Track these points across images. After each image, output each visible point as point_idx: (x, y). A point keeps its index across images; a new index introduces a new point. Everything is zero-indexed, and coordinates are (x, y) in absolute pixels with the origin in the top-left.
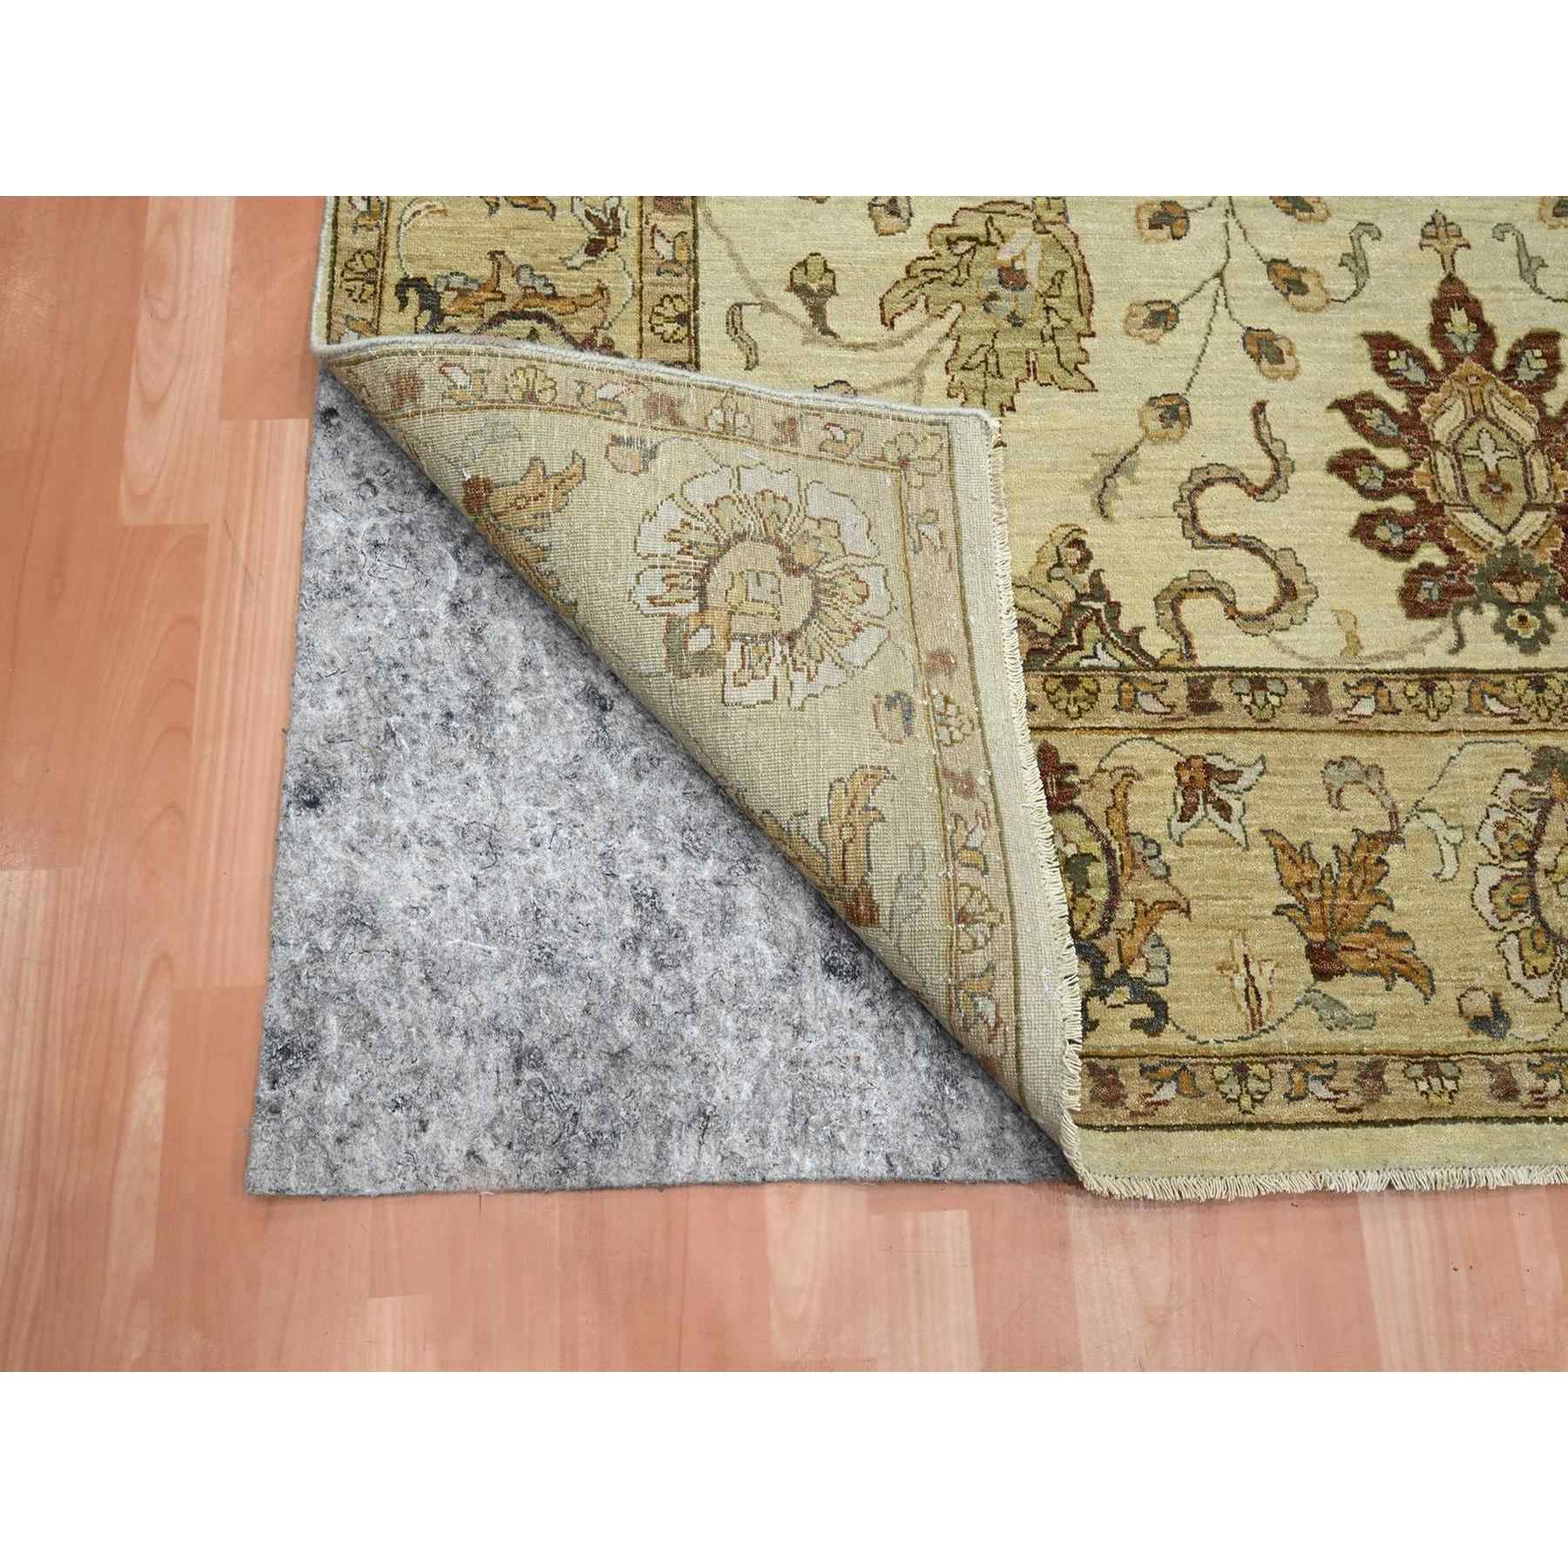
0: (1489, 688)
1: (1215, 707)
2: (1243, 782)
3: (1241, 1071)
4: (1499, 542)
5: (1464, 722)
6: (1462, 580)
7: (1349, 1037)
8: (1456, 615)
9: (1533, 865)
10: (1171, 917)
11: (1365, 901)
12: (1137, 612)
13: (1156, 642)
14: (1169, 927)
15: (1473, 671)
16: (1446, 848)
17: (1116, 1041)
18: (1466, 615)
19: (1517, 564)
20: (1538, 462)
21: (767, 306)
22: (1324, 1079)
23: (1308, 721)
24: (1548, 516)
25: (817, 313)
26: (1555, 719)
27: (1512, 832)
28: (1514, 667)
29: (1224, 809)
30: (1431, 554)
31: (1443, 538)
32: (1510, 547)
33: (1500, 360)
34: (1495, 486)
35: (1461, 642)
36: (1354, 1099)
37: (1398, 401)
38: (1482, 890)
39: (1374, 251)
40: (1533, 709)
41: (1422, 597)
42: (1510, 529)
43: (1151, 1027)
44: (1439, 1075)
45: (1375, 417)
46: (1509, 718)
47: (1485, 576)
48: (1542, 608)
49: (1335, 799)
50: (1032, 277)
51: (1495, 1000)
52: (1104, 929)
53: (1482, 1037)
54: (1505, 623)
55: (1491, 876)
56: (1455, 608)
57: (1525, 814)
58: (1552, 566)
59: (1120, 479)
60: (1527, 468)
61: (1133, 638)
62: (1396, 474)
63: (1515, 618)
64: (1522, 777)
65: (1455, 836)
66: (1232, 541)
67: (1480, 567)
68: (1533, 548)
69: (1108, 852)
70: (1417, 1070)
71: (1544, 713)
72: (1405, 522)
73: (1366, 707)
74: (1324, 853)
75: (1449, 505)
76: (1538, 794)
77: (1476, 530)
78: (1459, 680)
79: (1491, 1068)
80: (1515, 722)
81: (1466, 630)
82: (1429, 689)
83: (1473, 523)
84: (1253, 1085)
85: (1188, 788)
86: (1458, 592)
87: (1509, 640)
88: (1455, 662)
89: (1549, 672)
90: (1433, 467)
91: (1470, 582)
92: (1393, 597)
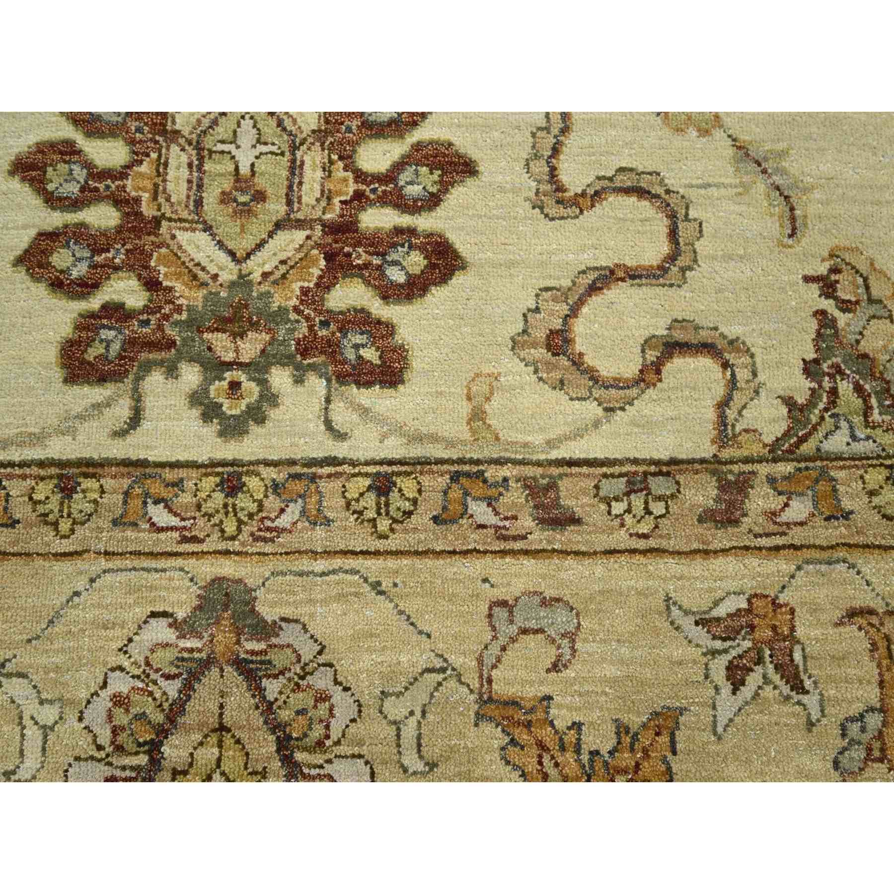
0: (156, 488)
4: (228, 272)
5: (109, 538)
6: (160, 328)
8: (138, 379)
9: (156, 761)
15: (142, 463)
16: (32, 732)
18: (155, 380)
19: (246, 306)
24: (308, 237)
26: (244, 536)
27: (135, 710)
28: (203, 457)
30: (124, 290)
31: (146, 267)
32: (243, 282)
35: (135, 420)
40: (216, 520)
41: (94, 352)
42: (248, 255)
46: (176, 535)
47: (196, 325)
48: (266, 369)
54: (206, 391)
56: (140, 367)
57: (161, 682)
58: (296, 309)
60: (296, 168)
63: (225, 384)
64: (174, 625)
65: (49, 714)
67: (189, 309)
68: (275, 283)
71: (230, 527)
72: (98, 243)
75: (170, 220)
76: (191, 650)
77: (199, 257)
78: (114, 477)
80: (184, 540)
81: (149, 402)
82: (67, 489)
86: (151, 345)
87: (206, 417)
88: (118, 450)
89: (252, 466)
90: (162, 166)
91: (171, 332)
92: (52, 354)
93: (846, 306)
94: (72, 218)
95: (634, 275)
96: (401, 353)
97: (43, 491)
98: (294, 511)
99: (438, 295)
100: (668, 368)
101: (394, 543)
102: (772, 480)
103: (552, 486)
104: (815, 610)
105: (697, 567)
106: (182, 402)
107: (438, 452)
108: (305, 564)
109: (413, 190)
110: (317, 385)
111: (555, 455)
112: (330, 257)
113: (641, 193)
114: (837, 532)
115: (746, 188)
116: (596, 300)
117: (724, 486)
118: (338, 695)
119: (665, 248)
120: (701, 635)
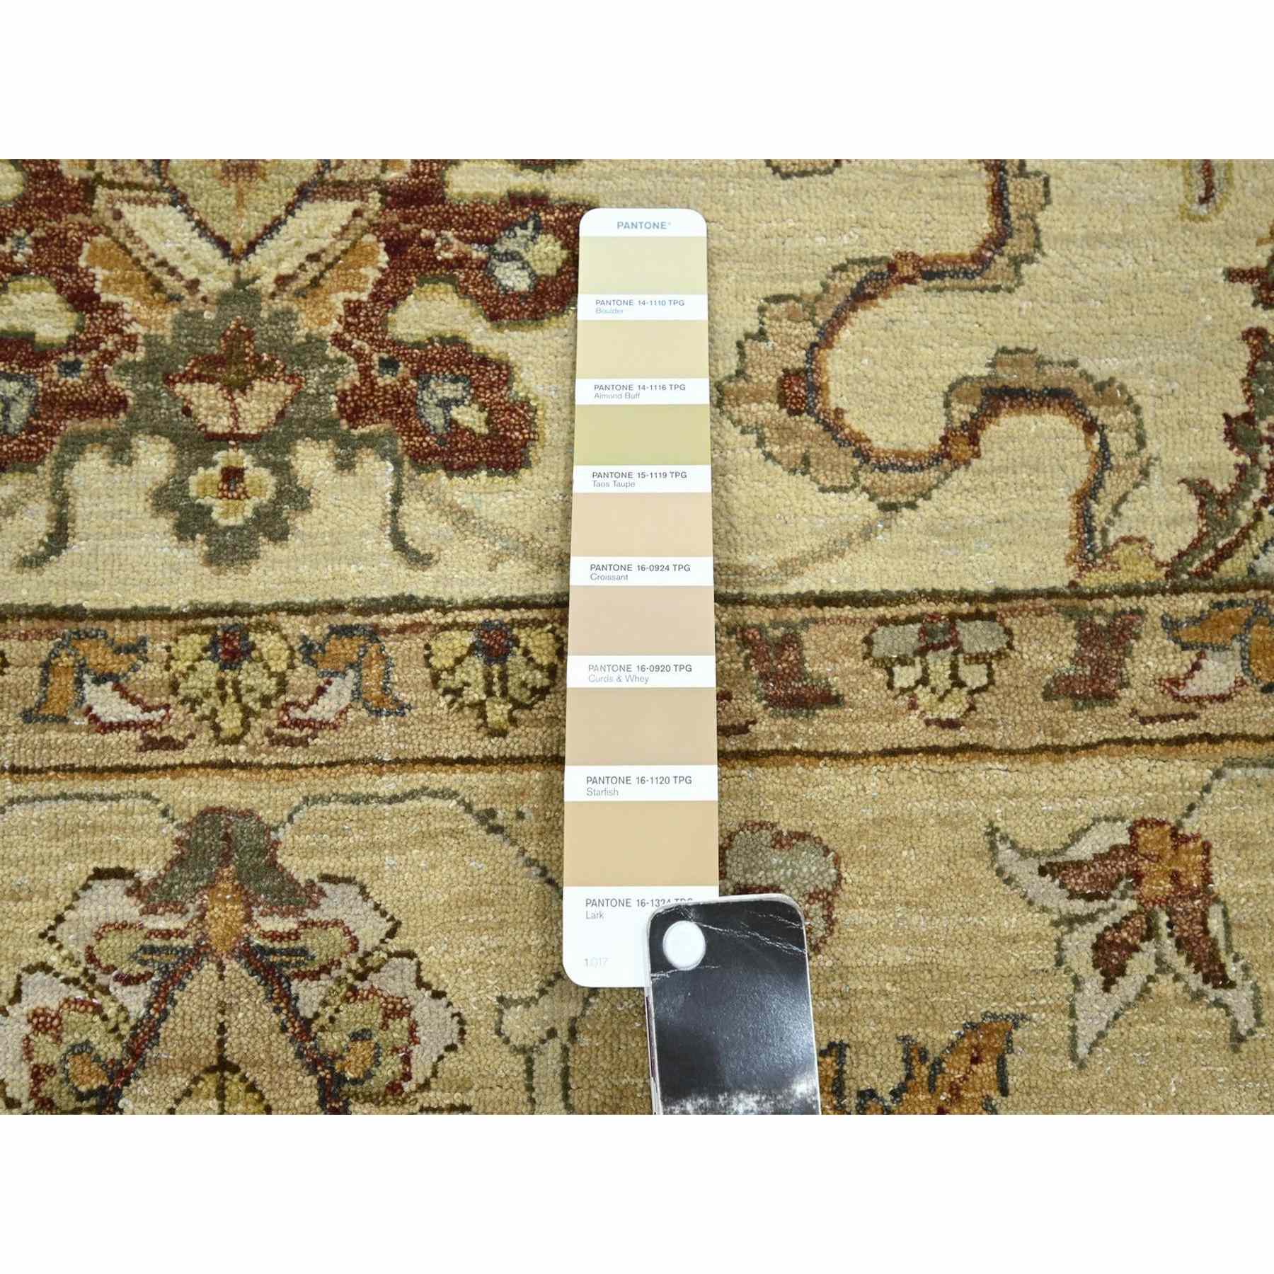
0: (99, 656)
4: (218, 279)
5: (17, 744)
6: (98, 375)
8: (63, 466)
15: (74, 613)
18: (92, 467)
19: (250, 336)
24: (357, 213)
26: (255, 736)
27: (69, 1039)
28: (179, 600)
30: (34, 308)
31: (72, 269)
32: (243, 292)
35: (59, 538)
40: (204, 709)
42: (251, 247)
46: (135, 736)
47: (161, 370)
48: (286, 445)
54: (182, 485)
56: (64, 445)
57: (117, 990)
58: (338, 340)
63: (215, 472)
64: (135, 891)
67: (150, 342)
68: (300, 294)
71: (230, 721)
75: (111, 185)
76: (167, 934)
77: (165, 250)
78: (24, 637)
80: (151, 744)
81: (82, 507)
86: (86, 407)
87: (184, 531)
88: (30, 590)
89: (266, 615)
91: (118, 383)
95: (930, 272)
96: (523, 411)
98: (340, 693)
100: (992, 433)
101: (516, 743)
102: (1171, 625)
103: (791, 640)
105: (1043, 775)
106: (140, 506)
108: (362, 782)
110: (377, 471)
111: (794, 586)
112: (395, 248)
116: (864, 317)
117: (1089, 636)
118: (423, 1006)
119: (984, 224)
120: (1050, 892)
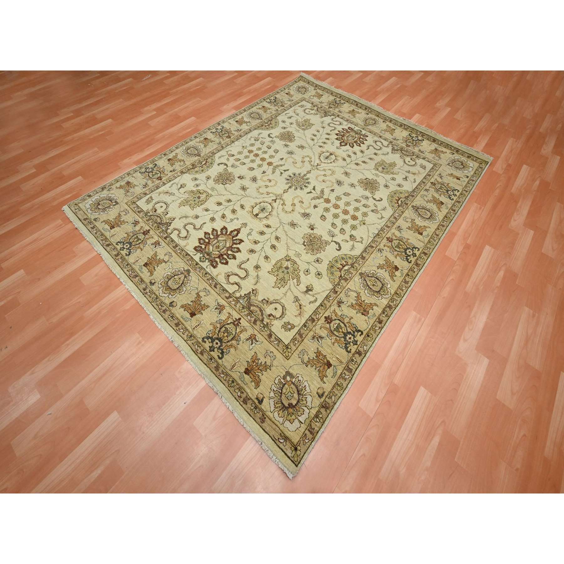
0: (192, 260)
1: (166, 239)
2: (160, 246)
3: (128, 265)
5: (186, 260)
6: (203, 251)
7: (139, 272)
9: (174, 277)
10: (140, 250)
11: (156, 264)
12: (171, 228)
13: (169, 231)
14: (139, 250)
15: (192, 258)
17: (123, 253)
18: (199, 254)
19: (210, 254)
20: (225, 249)
21: (177, 185)
22: (132, 272)
23: (172, 248)
25: (180, 188)
28: (197, 261)
29: (156, 247)
30: (203, 246)
31: (206, 246)
32: (211, 252)
33: (234, 239)
34: (218, 247)
35: (195, 255)
36: (132, 276)
37: (219, 233)
38: (167, 274)
39: (235, 220)
40: (193, 265)
41: (197, 248)
42: (214, 251)
43: (126, 255)
44: (141, 282)
45: (215, 232)
47: (205, 252)
48: (206, 259)
49: (165, 255)
50: (201, 199)
51: (155, 283)
52: (134, 245)
53: (149, 284)
54: (201, 257)
55: (169, 274)
56: (199, 252)
58: (213, 257)
59: (185, 218)
60: (223, 248)
61: (168, 229)
62: (210, 238)
63: (203, 258)
66: (187, 230)
68: (213, 254)
69: (143, 241)
70: (140, 280)
71: (193, 267)
72: (205, 242)
73: (179, 251)
74: (158, 258)
75: (211, 244)
79: (146, 287)
81: (197, 254)
82: (186, 255)
83: (211, 248)
84: (127, 267)
85: (155, 243)
86: (201, 251)
87: (200, 259)
88: (192, 256)
89: (199, 264)
90: (214, 240)
92: (194, 246)
93: (253, 293)
94: (205, 239)
95: (239, 276)
96: (217, 267)
97: (185, 254)
98: (199, 270)
99: (224, 265)
101: (203, 278)
102: (233, 299)
104: (227, 310)
105: (222, 299)
107: (212, 275)
108: (196, 274)
109: (230, 257)
110: (209, 263)
111: (222, 284)
112: (219, 256)
113: (246, 272)
114: (234, 307)
115: (255, 278)
116: (234, 276)
117: (229, 296)
118: (189, 284)
119: (244, 277)
120: (217, 304)
